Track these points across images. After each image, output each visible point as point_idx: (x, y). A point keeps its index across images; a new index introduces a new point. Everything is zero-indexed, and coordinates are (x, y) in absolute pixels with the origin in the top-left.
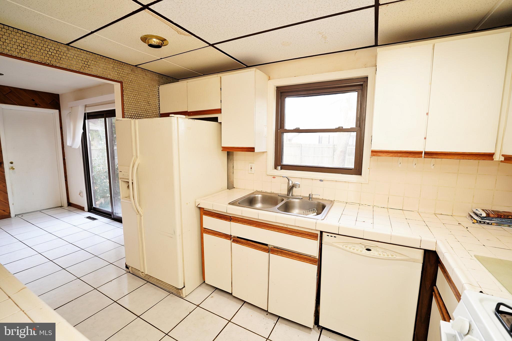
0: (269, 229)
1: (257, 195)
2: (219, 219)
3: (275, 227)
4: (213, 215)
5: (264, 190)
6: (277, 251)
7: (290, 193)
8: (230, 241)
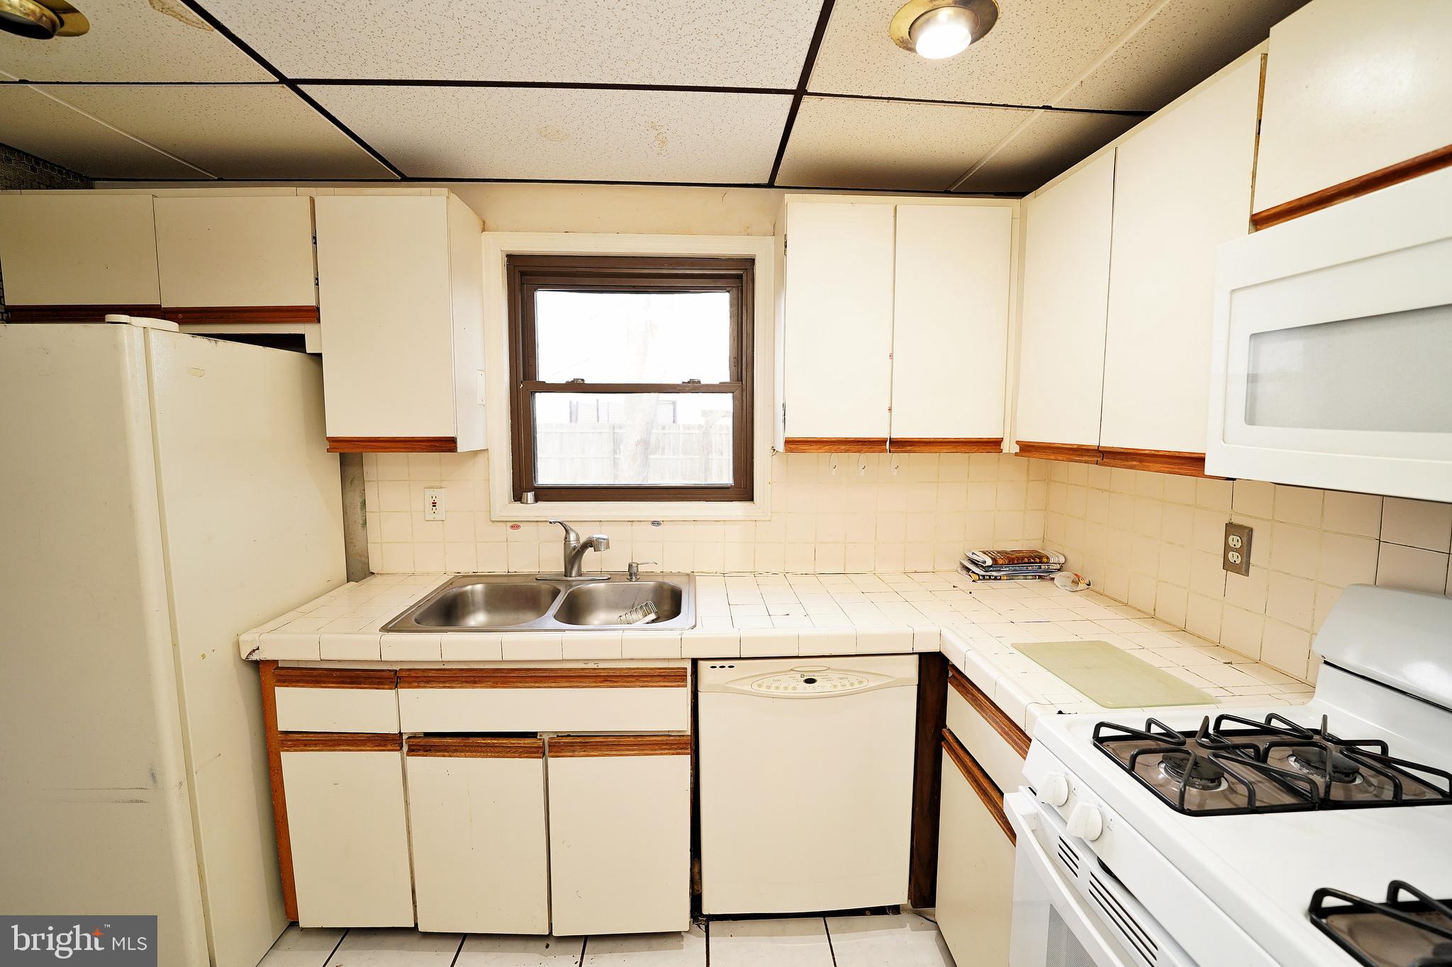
0: (541, 685)
1: (469, 588)
2: (348, 688)
3: (560, 675)
4: (322, 679)
5: (484, 569)
6: (571, 745)
7: (572, 568)
8: (397, 754)
